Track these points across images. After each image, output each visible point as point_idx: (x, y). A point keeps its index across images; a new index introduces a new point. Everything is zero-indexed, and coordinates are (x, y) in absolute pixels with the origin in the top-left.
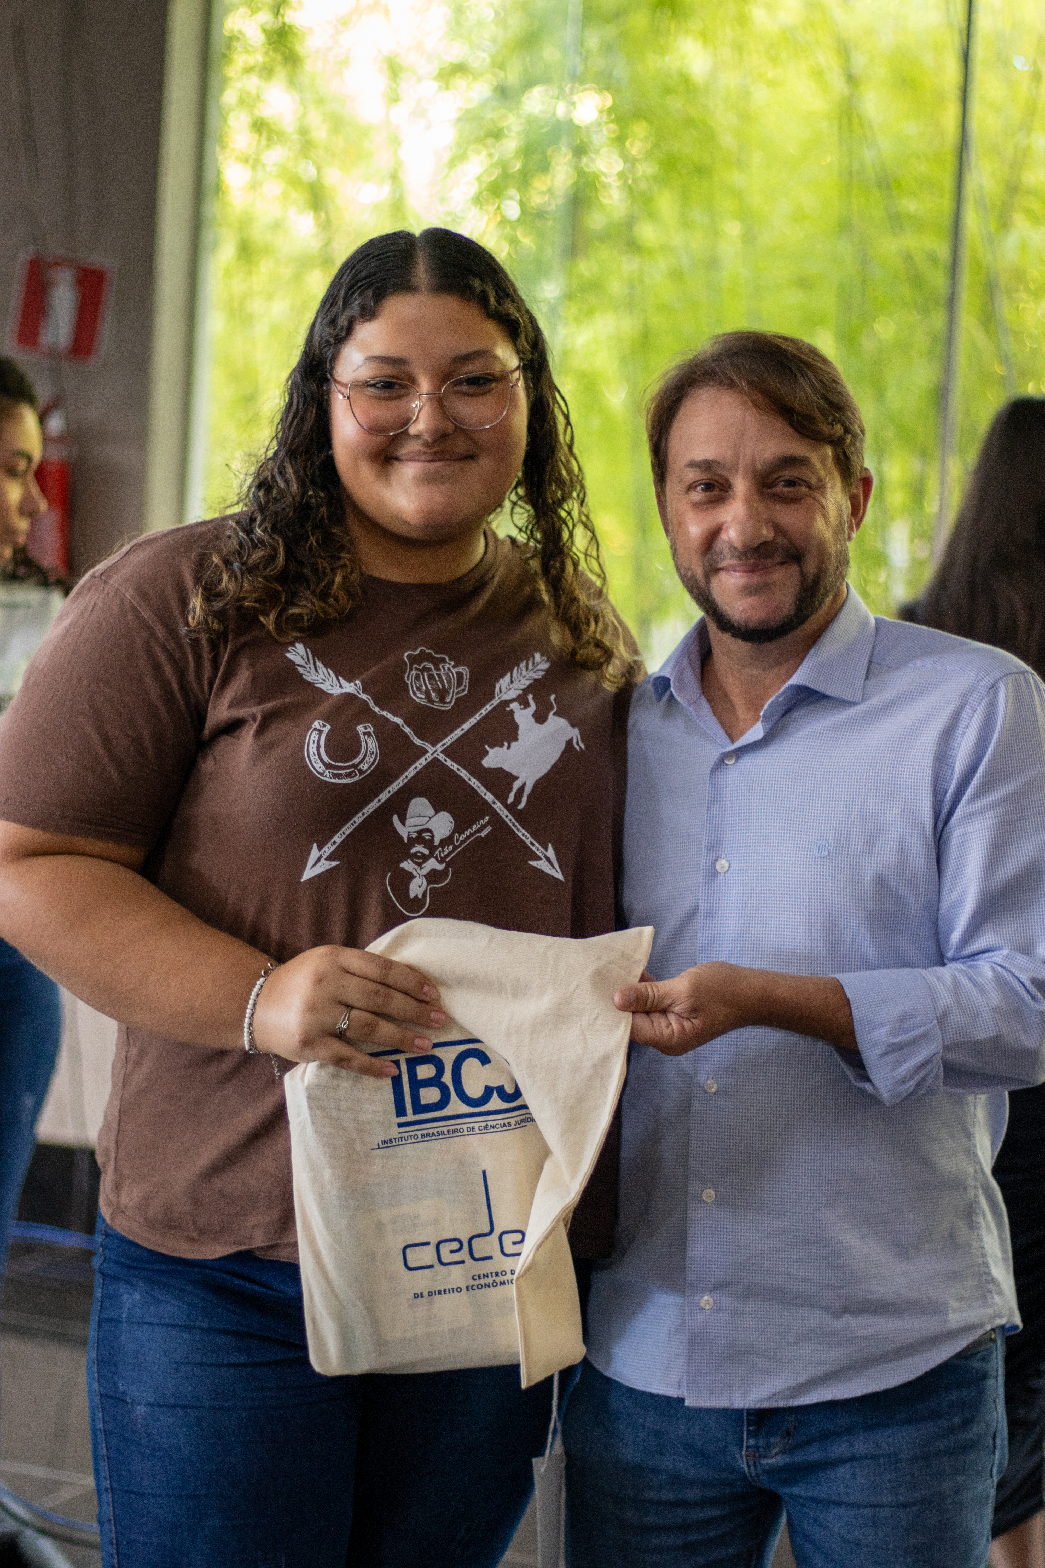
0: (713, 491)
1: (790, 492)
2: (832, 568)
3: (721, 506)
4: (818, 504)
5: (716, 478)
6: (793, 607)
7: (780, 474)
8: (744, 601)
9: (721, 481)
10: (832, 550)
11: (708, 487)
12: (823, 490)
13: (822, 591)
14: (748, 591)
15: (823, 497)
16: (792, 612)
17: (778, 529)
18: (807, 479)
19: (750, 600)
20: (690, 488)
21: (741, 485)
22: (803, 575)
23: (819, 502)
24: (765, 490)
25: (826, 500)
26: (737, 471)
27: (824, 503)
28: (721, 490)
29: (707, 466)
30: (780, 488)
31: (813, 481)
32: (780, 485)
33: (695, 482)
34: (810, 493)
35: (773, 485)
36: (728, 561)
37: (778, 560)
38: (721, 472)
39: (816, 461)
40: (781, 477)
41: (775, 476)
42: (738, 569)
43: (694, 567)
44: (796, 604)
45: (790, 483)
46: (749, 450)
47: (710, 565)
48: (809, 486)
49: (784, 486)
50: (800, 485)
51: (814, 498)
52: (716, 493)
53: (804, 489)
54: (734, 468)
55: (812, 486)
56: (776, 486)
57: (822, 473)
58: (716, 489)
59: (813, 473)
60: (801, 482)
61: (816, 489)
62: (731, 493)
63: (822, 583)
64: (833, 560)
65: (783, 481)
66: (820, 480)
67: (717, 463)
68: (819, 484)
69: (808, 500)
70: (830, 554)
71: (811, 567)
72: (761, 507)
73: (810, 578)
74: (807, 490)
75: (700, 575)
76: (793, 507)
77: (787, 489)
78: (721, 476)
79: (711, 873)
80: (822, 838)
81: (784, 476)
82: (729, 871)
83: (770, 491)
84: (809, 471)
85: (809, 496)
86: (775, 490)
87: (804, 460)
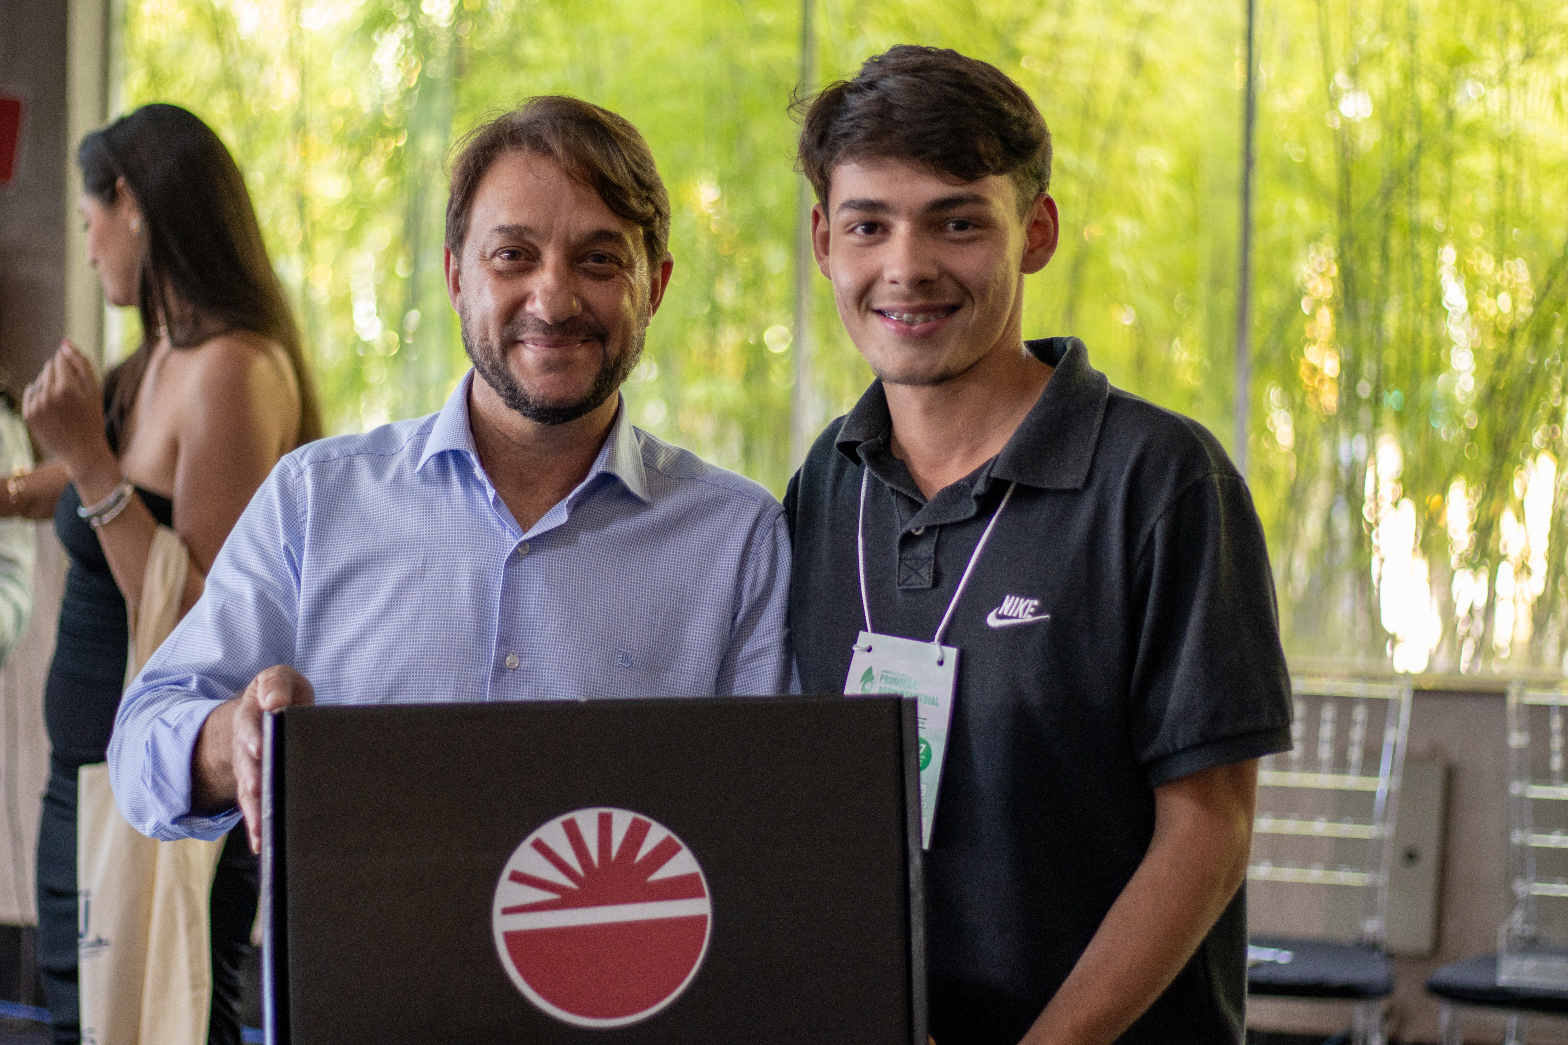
0: (519, 259)
1: (600, 268)
2: (633, 350)
3: (529, 276)
4: (628, 285)
5: (525, 246)
6: (591, 388)
7: (592, 248)
8: (543, 377)
9: (530, 250)
10: (635, 333)
11: (516, 254)
14: (548, 366)
15: (632, 276)
16: (589, 393)
17: (586, 306)
18: (618, 256)
19: (550, 377)
20: (496, 254)
21: (549, 255)
22: (605, 356)
23: (627, 280)
24: (574, 263)
25: (634, 279)
26: (549, 241)
27: (632, 282)
28: (528, 259)
29: (515, 232)
30: (590, 264)
31: (623, 258)
32: (591, 259)
33: (501, 248)
34: (620, 270)
35: (582, 259)
36: (530, 334)
37: (583, 338)
38: (531, 240)
39: (628, 238)
40: (592, 251)
41: (587, 249)
42: (539, 343)
44: (595, 385)
45: (600, 258)
46: (563, 219)
47: (512, 337)
48: (620, 264)
49: (593, 261)
50: (611, 261)
52: (522, 262)
53: (615, 266)
54: (542, 237)
55: (624, 265)
56: (586, 260)
57: (633, 252)
58: (522, 257)
59: (623, 249)
61: (626, 268)
62: (539, 263)
64: (635, 342)
65: (593, 255)
66: (631, 259)
67: (526, 230)
68: (630, 263)
69: (617, 279)
70: (633, 336)
71: (614, 347)
72: (570, 280)
73: (613, 360)
74: (617, 267)
76: (602, 283)
77: (596, 265)
78: (530, 244)
79: (502, 668)
80: (626, 647)
81: (595, 251)
82: (519, 669)
83: (579, 265)
84: (620, 248)
85: (619, 273)
86: (584, 265)
87: (616, 236)
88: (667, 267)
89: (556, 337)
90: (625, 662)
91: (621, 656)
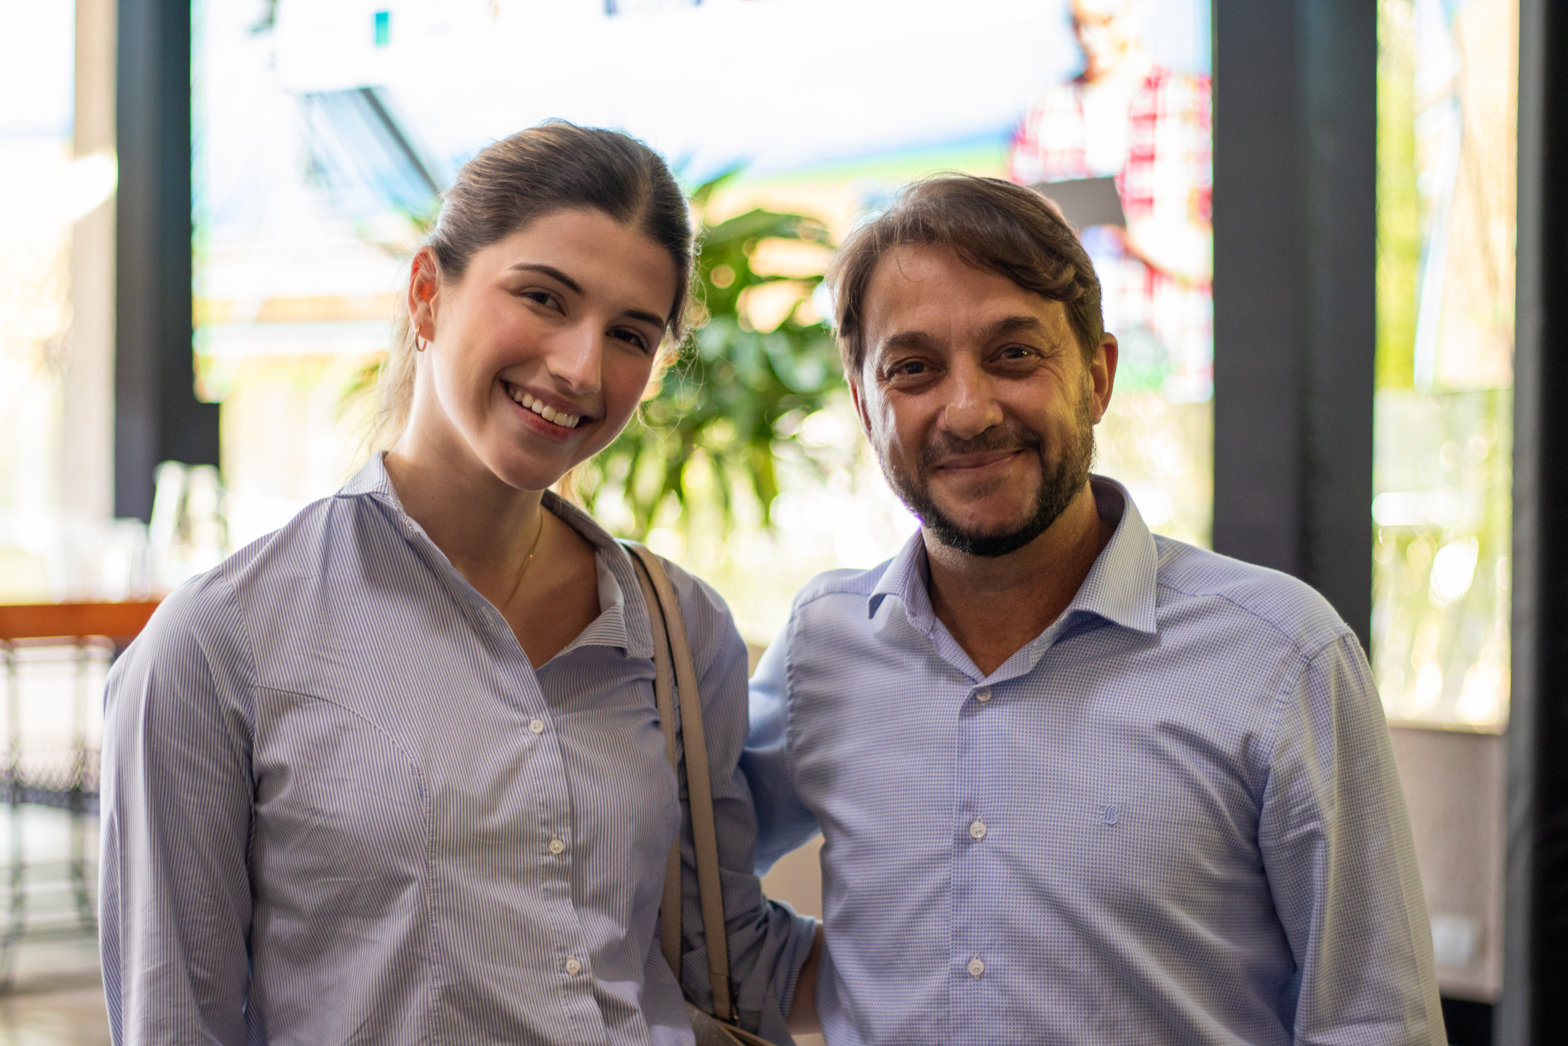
0: (921, 371)
1: (1015, 363)
2: (1079, 453)
3: (934, 390)
4: (1055, 377)
5: (924, 355)
6: (1036, 507)
7: (1004, 342)
9: (935, 358)
10: (1077, 432)
11: (916, 367)
12: (1057, 358)
13: (1069, 484)
15: (1058, 366)
16: (1035, 513)
17: (1009, 411)
18: (1037, 346)
20: (895, 370)
21: (959, 360)
22: (1045, 468)
23: (1054, 372)
24: (986, 363)
25: (1064, 370)
27: (1061, 373)
28: (931, 369)
29: (911, 341)
30: (1004, 361)
31: (1045, 348)
32: (1003, 356)
33: (900, 362)
34: (1042, 362)
35: (996, 356)
36: (949, 457)
37: (1011, 449)
38: (933, 347)
39: (1045, 322)
40: (1004, 346)
41: (998, 344)
42: (961, 465)
43: (907, 469)
45: (1017, 353)
46: (961, 314)
47: (927, 464)
48: (1040, 355)
49: (1010, 357)
50: (1029, 354)
51: (1048, 368)
52: (926, 374)
53: (1034, 359)
54: (949, 342)
55: (1045, 355)
56: (999, 358)
57: (1055, 337)
58: (925, 368)
59: (1043, 337)
60: (1029, 349)
61: (1049, 357)
62: (947, 371)
63: (1069, 473)
64: (1079, 443)
65: (1007, 351)
66: (1053, 347)
67: (924, 336)
68: (1054, 351)
69: (1041, 371)
70: (1073, 435)
72: (984, 384)
73: (1053, 472)
74: (1038, 358)
75: (914, 478)
76: (1023, 381)
77: (1012, 361)
79: (966, 839)
80: (1110, 801)
81: (1008, 344)
82: (987, 837)
83: (992, 364)
84: (1038, 337)
85: (1042, 366)
86: (997, 364)
87: (1030, 323)
88: (1111, 350)
89: (978, 454)
90: (1110, 818)
91: (1104, 812)
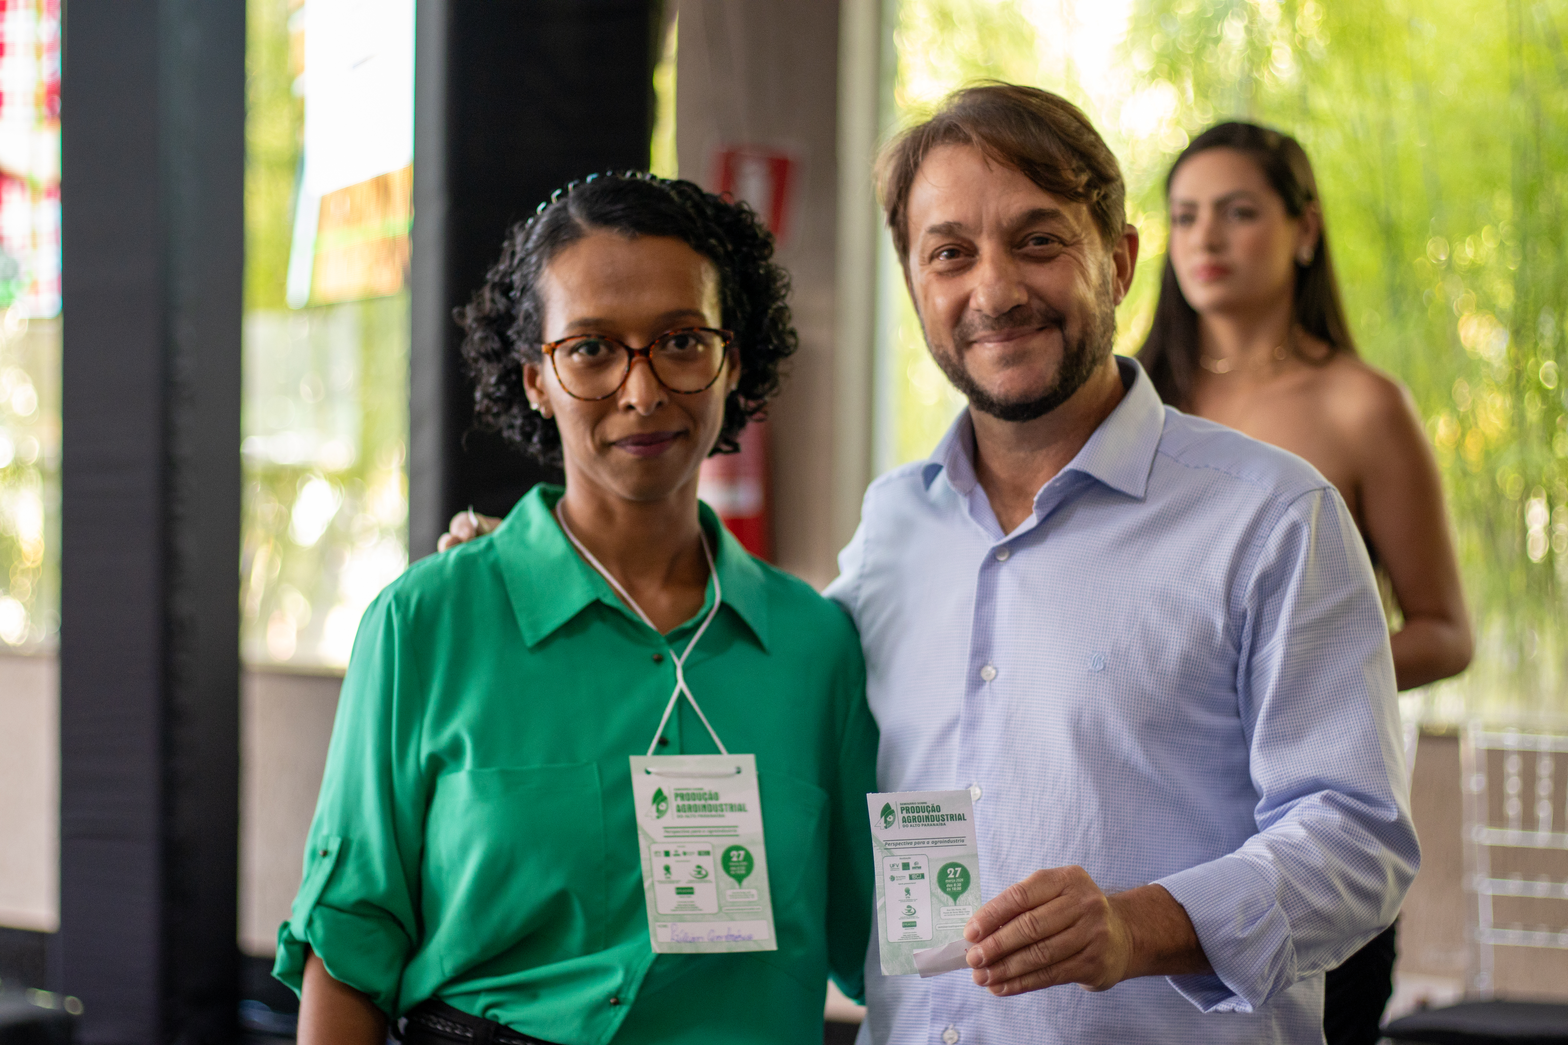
0: (958, 257)
1: (1042, 250)
2: (1098, 330)
3: (968, 273)
4: (1075, 261)
5: (959, 242)
6: (1058, 377)
7: (1030, 231)
9: (965, 245)
10: (1097, 312)
11: (952, 253)
12: (1079, 246)
13: (1089, 358)
14: (1004, 362)
15: (1080, 253)
16: (1057, 383)
17: (1033, 292)
18: (1060, 234)
20: (933, 257)
21: (987, 247)
22: (1066, 342)
23: (1075, 258)
24: (1014, 250)
25: (1084, 257)
26: (981, 232)
27: (1082, 259)
28: (966, 255)
29: (948, 230)
30: (1031, 248)
31: (1067, 236)
32: (1031, 243)
33: (936, 249)
34: (1064, 249)
35: (1022, 244)
36: (981, 333)
37: (1036, 326)
38: (965, 235)
39: (1068, 216)
40: (1030, 234)
41: (1023, 234)
42: (992, 339)
43: (945, 343)
44: (1063, 372)
45: (1042, 240)
46: (992, 206)
47: (962, 339)
48: (1062, 242)
49: (1036, 244)
50: (1053, 241)
51: (1069, 255)
52: (960, 259)
53: (1057, 246)
54: (978, 230)
55: (1067, 243)
56: (1026, 245)
57: (1077, 227)
58: (962, 254)
59: (1065, 227)
60: (1053, 238)
61: (1070, 245)
62: (978, 257)
63: (1088, 348)
64: (1098, 321)
65: (1033, 239)
66: (1075, 235)
67: (959, 224)
68: (1075, 240)
69: (1062, 257)
70: (1094, 315)
71: (1074, 331)
72: (1011, 269)
73: (1074, 345)
74: (1061, 246)
75: (952, 352)
76: (1047, 266)
77: (1038, 247)
78: (964, 240)
79: (977, 681)
81: (1033, 233)
82: (995, 680)
83: (1020, 251)
84: (1060, 226)
85: (1064, 253)
86: (1025, 250)
87: (1054, 215)
89: (1006, 330)
90: (1096, 665)
91: (1092, 660)
